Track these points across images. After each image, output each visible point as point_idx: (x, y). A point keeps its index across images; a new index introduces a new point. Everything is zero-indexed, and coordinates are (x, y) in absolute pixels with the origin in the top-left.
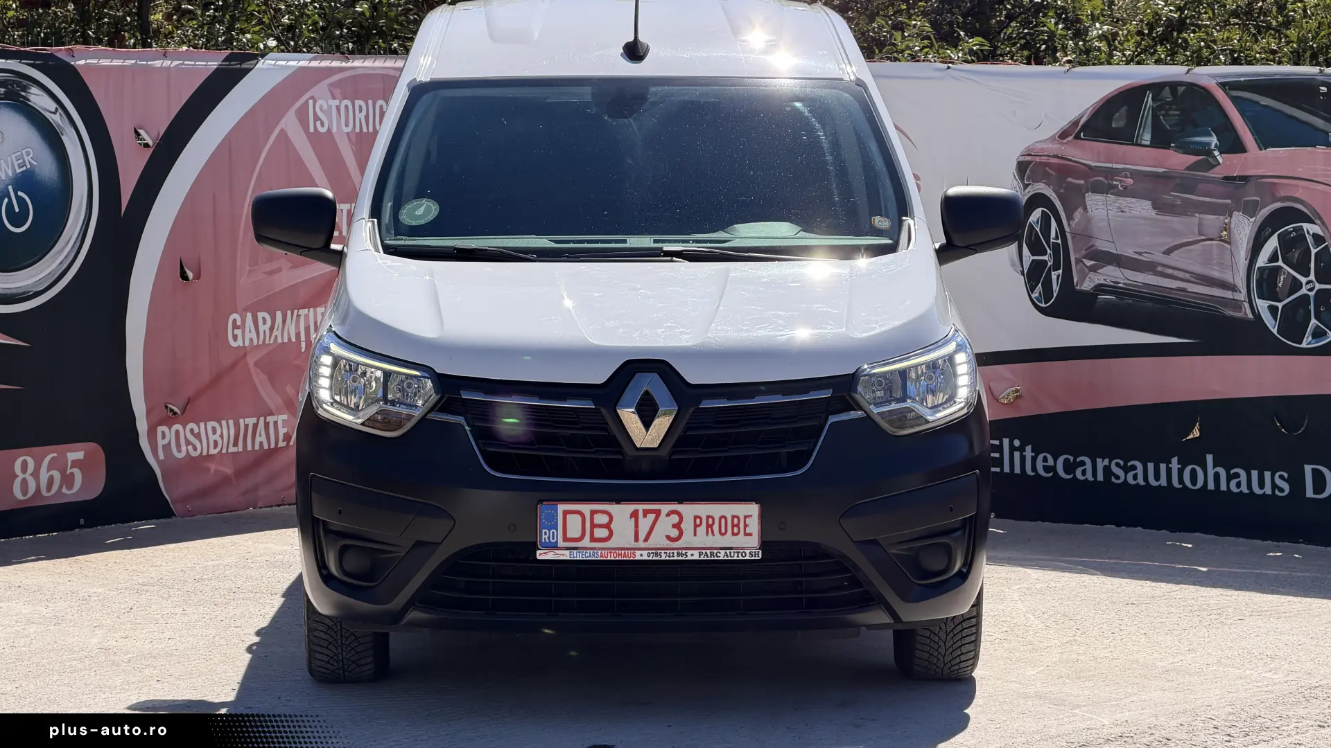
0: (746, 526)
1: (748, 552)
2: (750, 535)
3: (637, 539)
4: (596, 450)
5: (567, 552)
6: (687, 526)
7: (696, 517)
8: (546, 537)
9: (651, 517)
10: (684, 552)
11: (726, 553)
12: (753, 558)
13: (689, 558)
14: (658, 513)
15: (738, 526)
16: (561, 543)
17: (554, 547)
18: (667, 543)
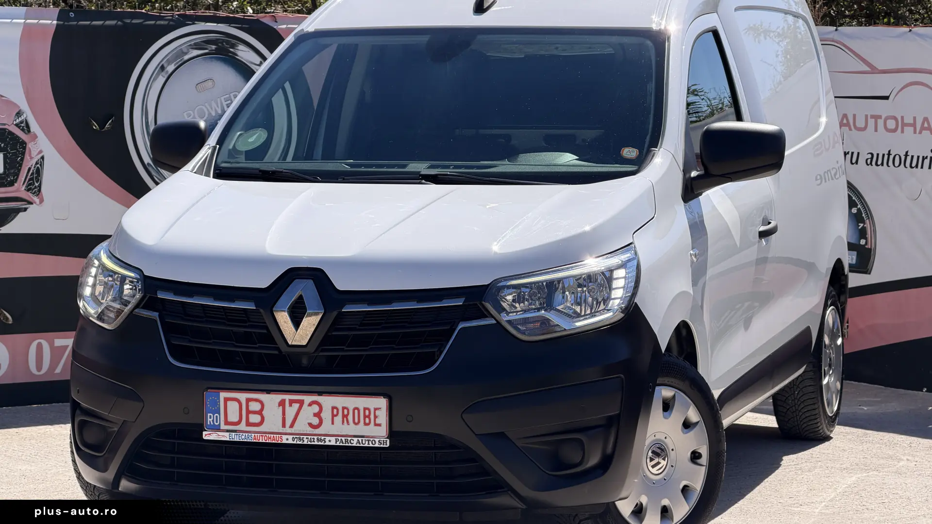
0: (375, 417)
1: (377, 440)
2: (379, 425)
3: (284, 425)
4: (259, 346)
5: (227, 434)
6: (326, 415)
7: (333, 408)
8: (211, 420)
9: (296, 406)
10: (323, 438)
11: (358, 440)
12: (382, 446)
13: (327, 443)
14: (301, 402)
15: (369, 417)
16: (223, 427)
17: (217, 429)
18: (309, 430)
